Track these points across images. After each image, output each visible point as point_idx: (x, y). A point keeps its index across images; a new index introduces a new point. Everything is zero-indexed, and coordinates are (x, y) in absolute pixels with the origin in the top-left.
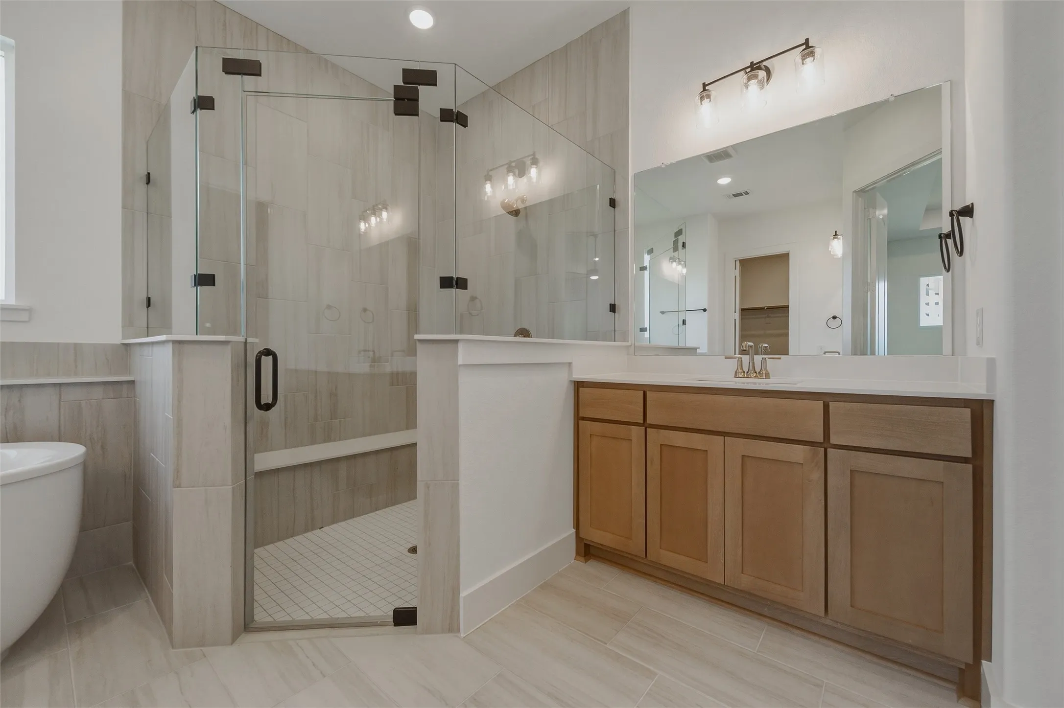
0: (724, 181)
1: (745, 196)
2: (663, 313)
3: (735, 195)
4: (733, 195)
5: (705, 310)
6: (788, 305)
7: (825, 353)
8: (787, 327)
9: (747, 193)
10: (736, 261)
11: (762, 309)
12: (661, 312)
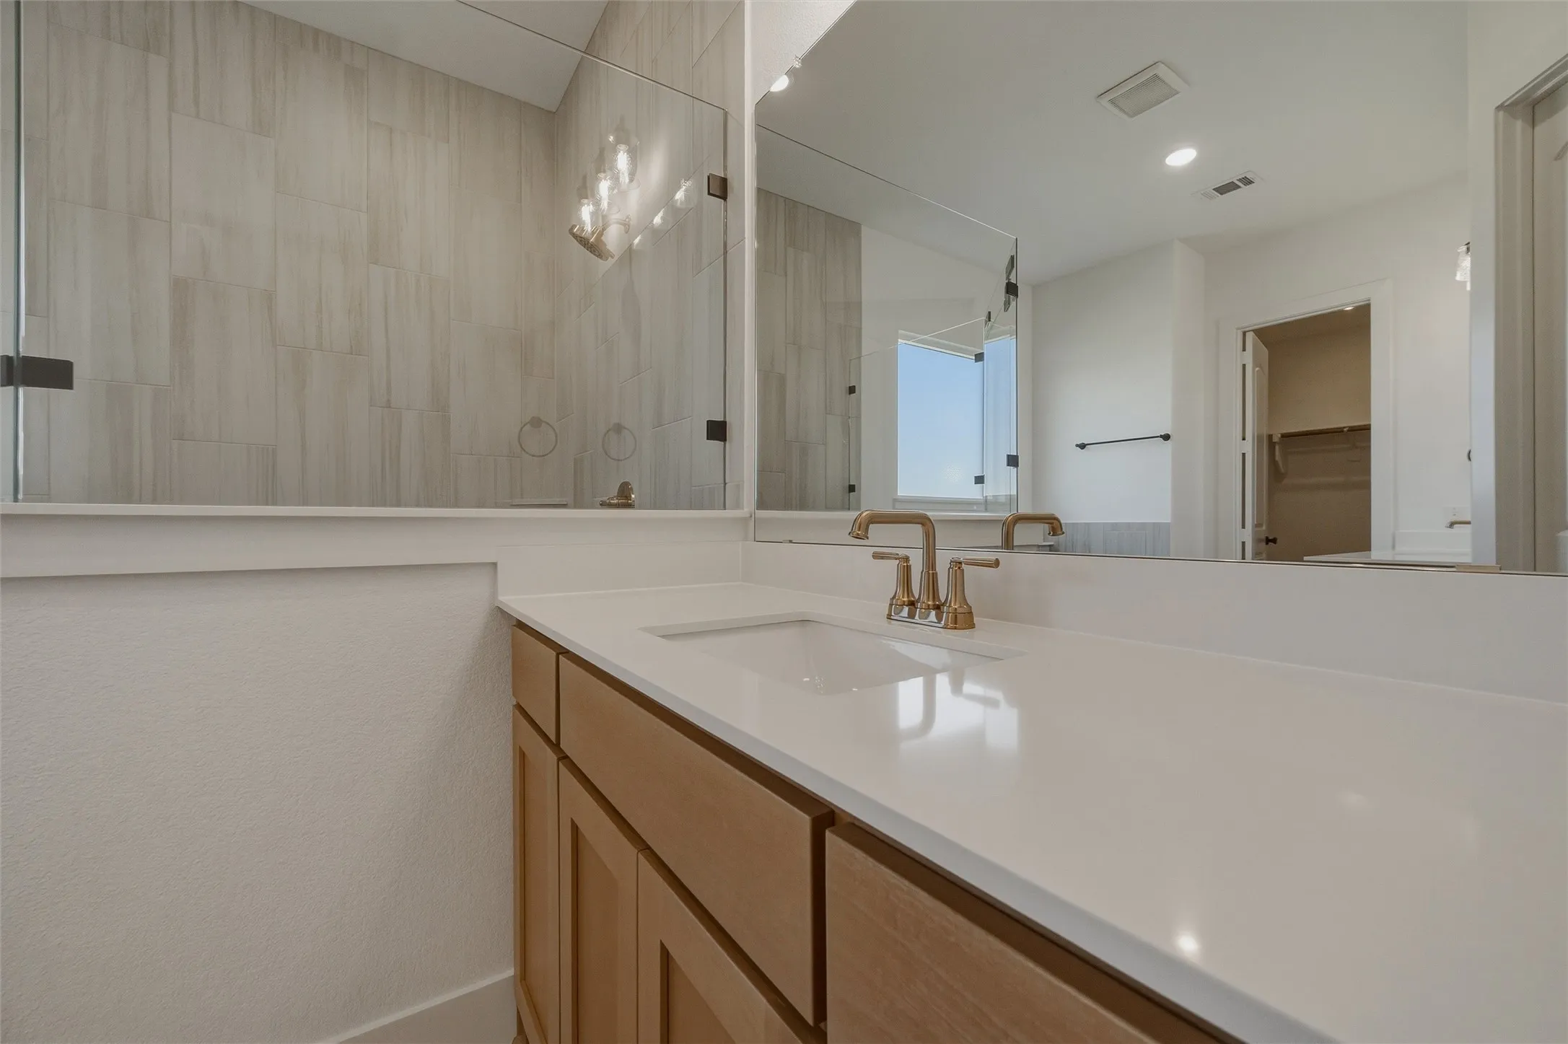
0: (1182, 157)
1: (1245, 189)
2: (1082, 446)
3: (1223, 190)
4: (1214, 189)
5: (1166, 437)
6: (1370, 425)
7: (1452, 525)
8: (1367, 470)
9: (1247, 181)
10: (1244, 334)
11: (1339, 431)
12: (1077, 446)
